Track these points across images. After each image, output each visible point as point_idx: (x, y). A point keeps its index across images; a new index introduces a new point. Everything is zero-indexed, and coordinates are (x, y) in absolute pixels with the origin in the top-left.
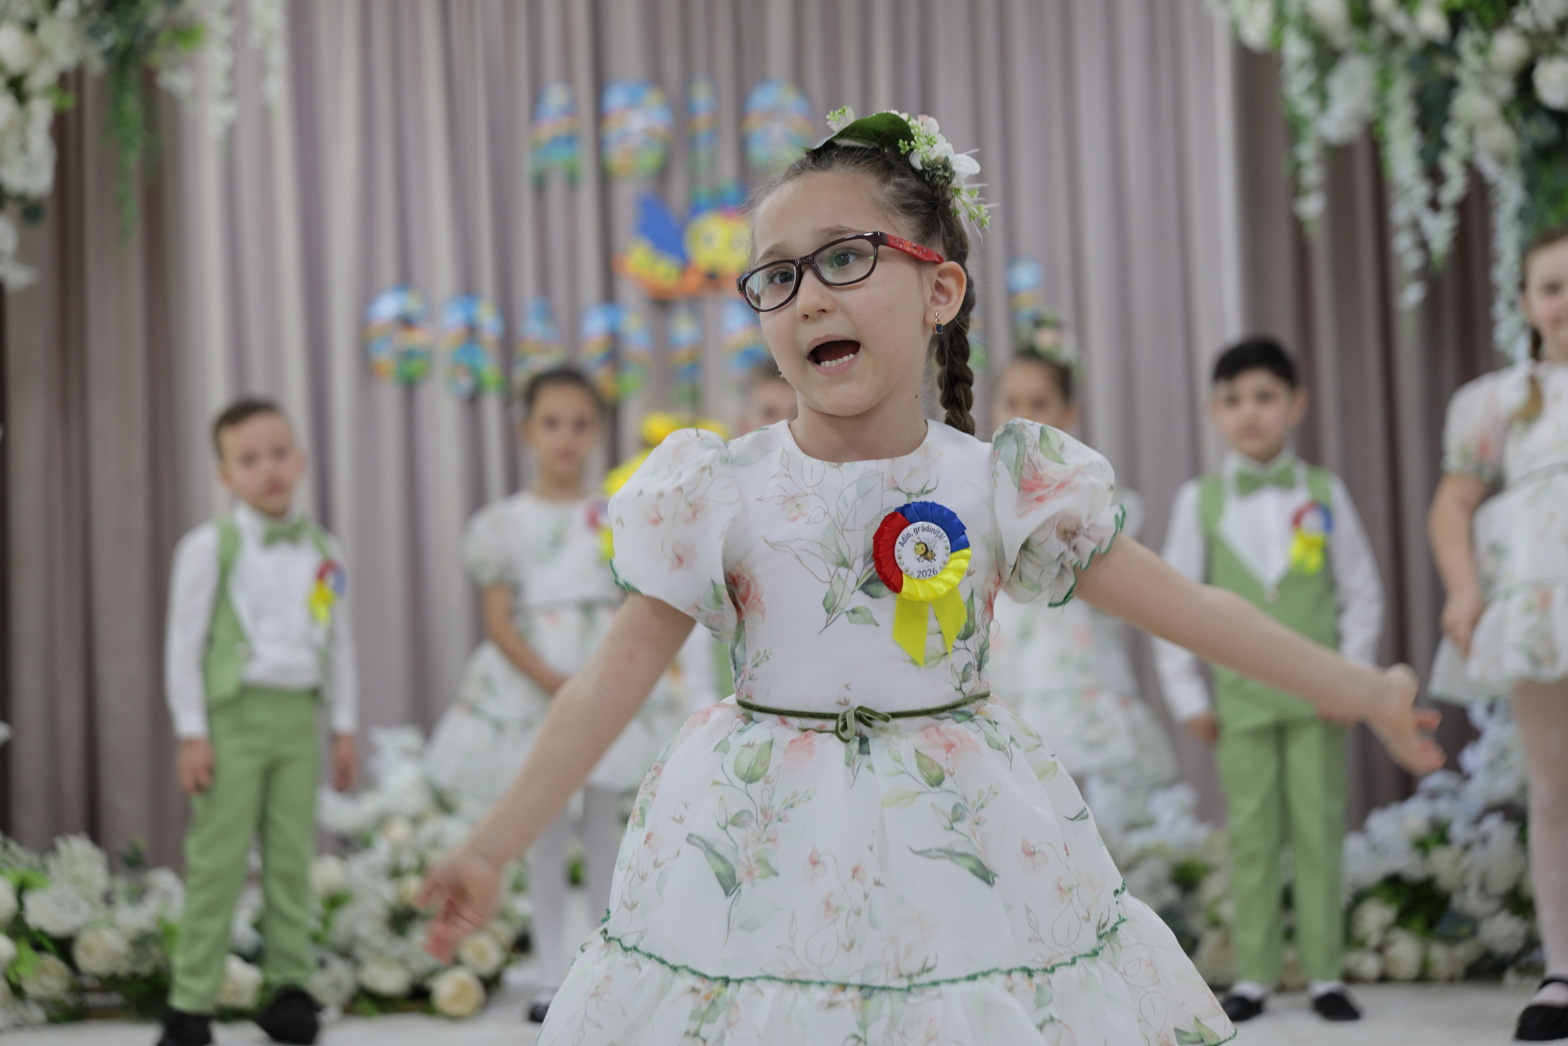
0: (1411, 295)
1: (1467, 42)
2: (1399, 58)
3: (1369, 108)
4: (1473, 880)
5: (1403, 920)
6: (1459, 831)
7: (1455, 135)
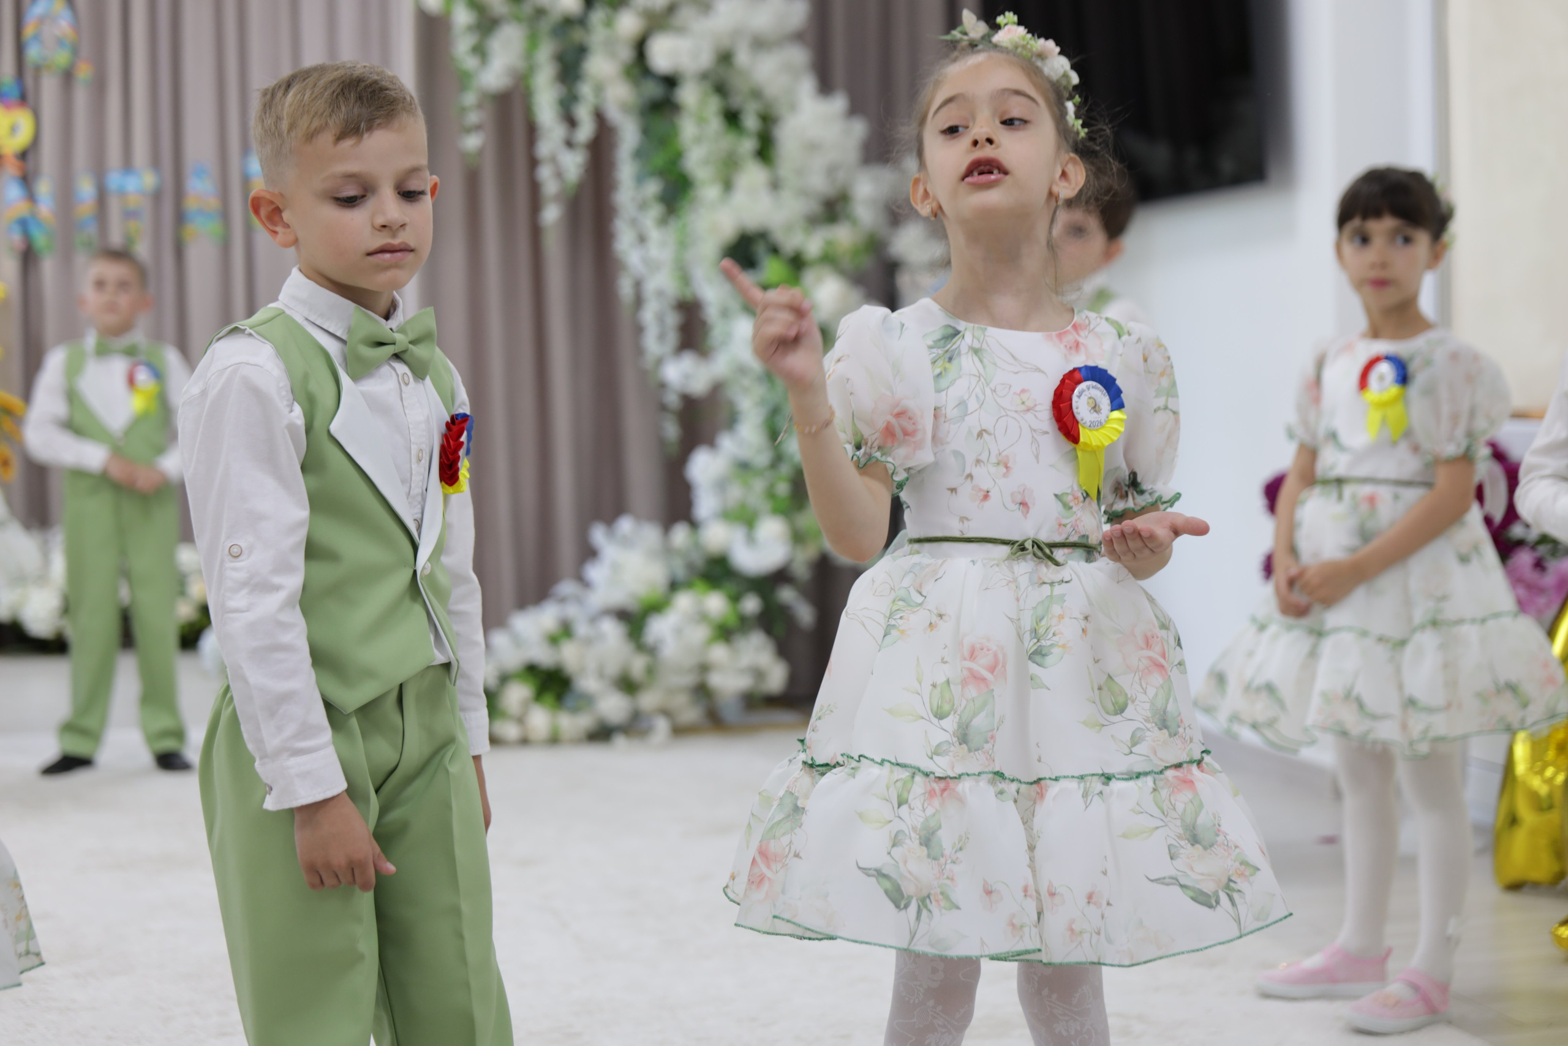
0: (551, 214)
1: (598, 16)
2: (545, 25)
3: (520, 64)
4: (592, 666)
5: (539, 695)
6: (582, 629)
7: (586, 90)
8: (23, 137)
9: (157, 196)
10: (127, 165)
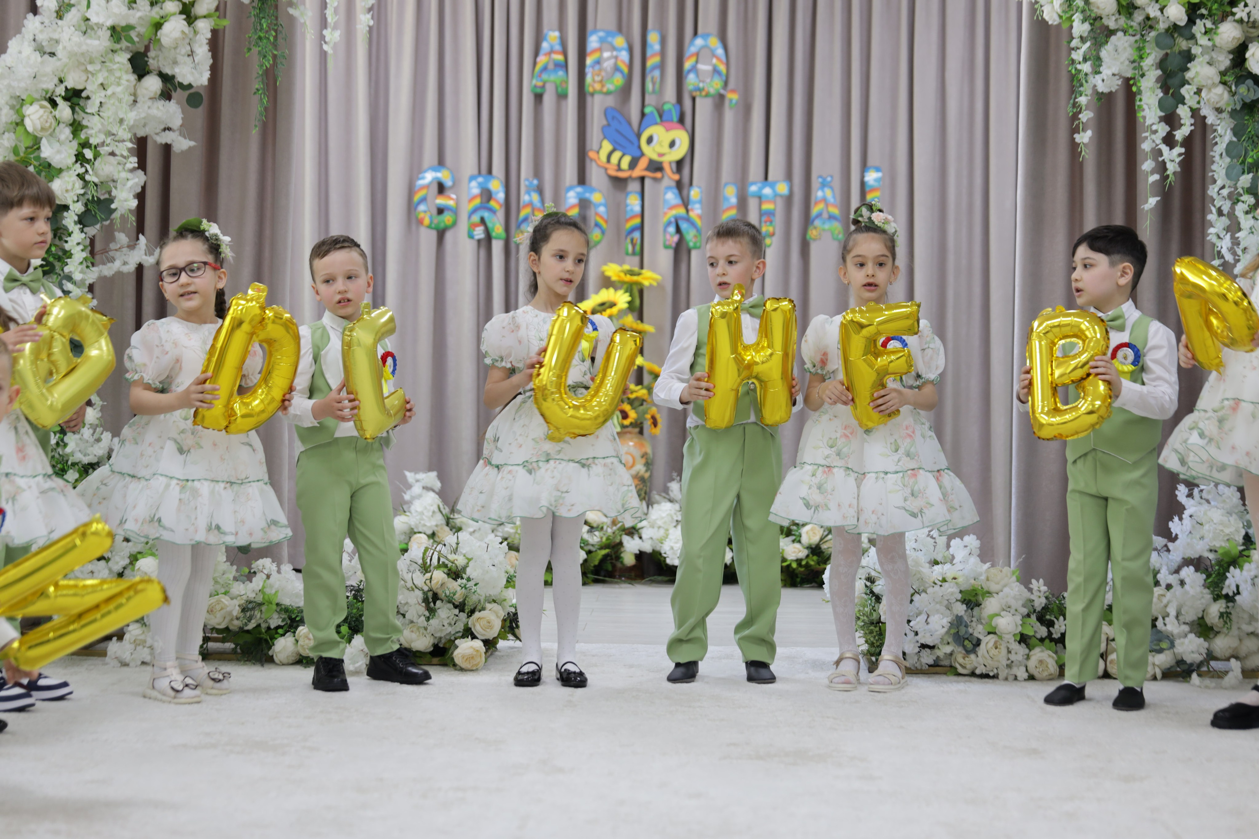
2: (1151, 37)
3: (1127, 70)
4: (1172, 612)
7: (1188, 92)
8: (680, 151)
9: (789, 200)
10: (766, 178)
